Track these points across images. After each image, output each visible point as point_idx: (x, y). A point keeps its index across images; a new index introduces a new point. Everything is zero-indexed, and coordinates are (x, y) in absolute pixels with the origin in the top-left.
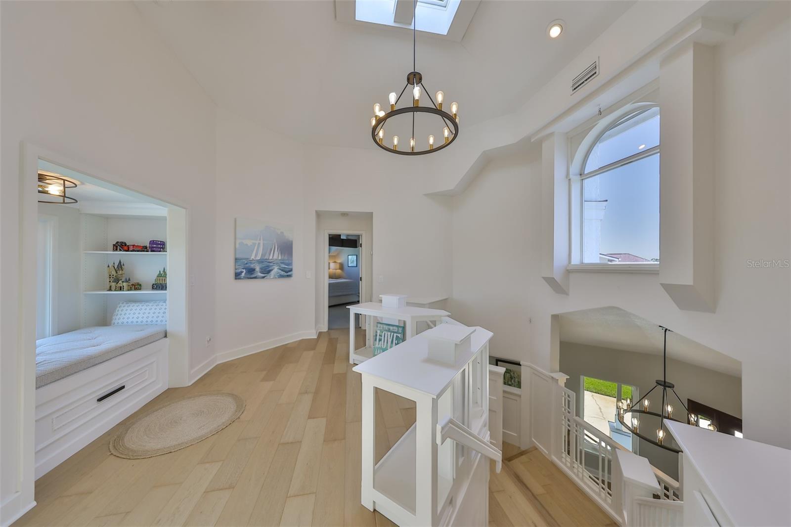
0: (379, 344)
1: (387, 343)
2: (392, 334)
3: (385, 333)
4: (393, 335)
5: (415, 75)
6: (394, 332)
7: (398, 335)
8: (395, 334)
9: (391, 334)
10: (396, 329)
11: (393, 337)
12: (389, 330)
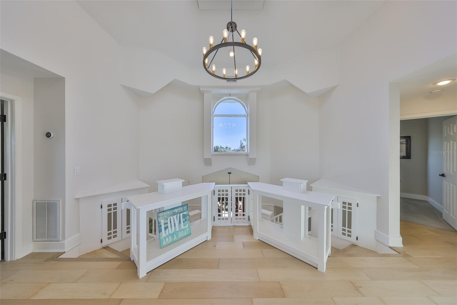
0: (165, 233)
1: (175, 226)
2: (178, 215)
3: (170, 219)
4: (180, 216)
5: (231, 24)
6: (180, 213)
7: (184, 213)
8: (181, 214)
9: (177, 217)
10: (181, 209)
11: (180, 217)
12: (174, 214)
